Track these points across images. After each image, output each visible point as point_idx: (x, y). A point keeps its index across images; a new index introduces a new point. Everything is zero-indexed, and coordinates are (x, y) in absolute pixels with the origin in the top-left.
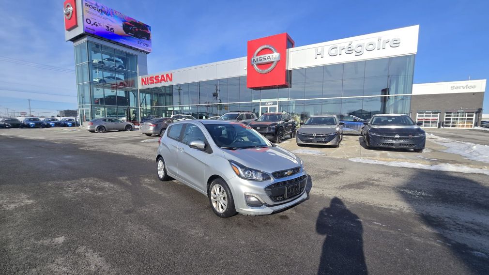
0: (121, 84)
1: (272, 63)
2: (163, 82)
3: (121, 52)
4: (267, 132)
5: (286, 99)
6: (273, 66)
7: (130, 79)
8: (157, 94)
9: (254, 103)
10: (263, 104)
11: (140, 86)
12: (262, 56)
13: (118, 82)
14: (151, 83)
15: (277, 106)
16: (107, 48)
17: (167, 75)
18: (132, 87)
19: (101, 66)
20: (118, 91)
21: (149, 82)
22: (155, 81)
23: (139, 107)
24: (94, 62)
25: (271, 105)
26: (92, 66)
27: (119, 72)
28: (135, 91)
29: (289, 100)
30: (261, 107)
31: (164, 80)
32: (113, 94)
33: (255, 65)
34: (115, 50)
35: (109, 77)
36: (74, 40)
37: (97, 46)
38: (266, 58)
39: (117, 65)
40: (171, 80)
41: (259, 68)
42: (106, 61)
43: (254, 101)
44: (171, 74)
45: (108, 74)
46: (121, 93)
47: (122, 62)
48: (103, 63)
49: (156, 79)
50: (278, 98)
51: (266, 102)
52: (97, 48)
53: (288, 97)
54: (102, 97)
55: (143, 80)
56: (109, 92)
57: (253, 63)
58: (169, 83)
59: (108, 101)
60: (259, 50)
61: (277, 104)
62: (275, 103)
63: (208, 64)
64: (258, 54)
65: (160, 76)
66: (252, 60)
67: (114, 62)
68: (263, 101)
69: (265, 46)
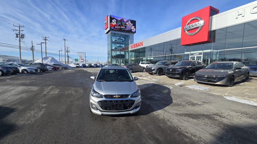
0: (123, 49)
1: (198, 28)
2: (139, 46)
3: (123, 35)
4: (177, 73)
5: (209, 51)
6: (198, 30)
7: (126, 46)
8: (138, 52)
9: (186, 54)
10: (192, 54)
11: (130, 49)
12: (191, 25)
13: (122, 48)
14: (134, 48)
15: (202, 56)
16: (118, 34)
17: (141, 43)
18: (127, 50)
19: (115, 42)
20: (121, 52)
21: (134, 47)
22: (136, 46)
23: (129, 59)
24: (113, 41)
25: (197, 55)
26: (112, 42)
27: (122, 44)
28: (128, 51)
29: (212, 51)
30: (190, 56)
31: (139, 45)
32: (120, 53)
33: (186, 31)
34: (121, 34)
35: (118, 47)
36: (107, 33)
37: (114, 34)
38: (194, 25)
39: (121, 41)
40: (142, 45)
41: (189, 32)
42: (117, 40)
43: (186, 53)
44: (142, 42)
45: (118, 45)
46: (123, 53)
47: (124, 39)
48: (116, 41)
49: (136, 45)
50: (203, 50)
51: (194, 53)
52: (114, 35)
53: (211, 49)
54: (115, 55)
55: (131, 46)
56: (118, 53)
57: (185, 30)
58: (141, 47)
59: (117, 57)
60: (189, 21)
61: (202, 54)
62: (200, 54)
63: (160, 35)
64: (188, 24)
65: (138, 44)
66: (185, 28)
67: (120, 40)
68: (192, 52)
69: (194, 18)
